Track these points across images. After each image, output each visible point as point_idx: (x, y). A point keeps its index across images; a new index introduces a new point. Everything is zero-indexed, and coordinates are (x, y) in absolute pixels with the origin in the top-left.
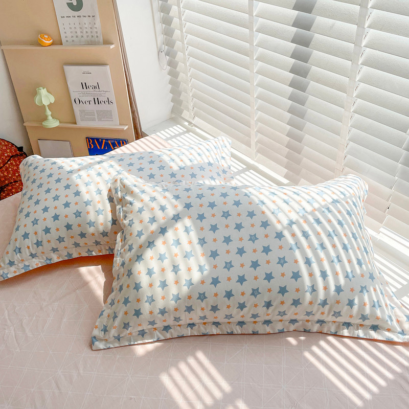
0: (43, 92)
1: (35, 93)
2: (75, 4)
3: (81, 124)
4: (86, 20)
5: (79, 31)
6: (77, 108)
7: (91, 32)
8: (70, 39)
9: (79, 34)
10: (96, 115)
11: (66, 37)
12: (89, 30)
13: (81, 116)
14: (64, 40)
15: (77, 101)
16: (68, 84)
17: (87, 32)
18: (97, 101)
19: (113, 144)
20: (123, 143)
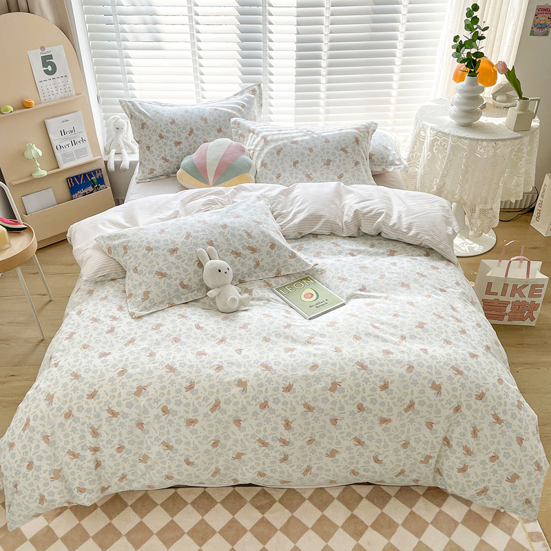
0: (34, 146)
1: (26, 149)
2: (50, 69)
3: (63, 166)
4: (59, 80)
5: (54, 89)
6: (58, 154)
7: (65, 89)
8: (47, 98)
9: (55, 92)
10: (75, 155)
11: (44, 97)
12: (62, 87)
13: (63, 159)
14: (42, 99)
15: (59, 147)
16: (51, 135)
17: (61, 89)
18: (74, 143)
19: (90, 176)
20: (98, 172)
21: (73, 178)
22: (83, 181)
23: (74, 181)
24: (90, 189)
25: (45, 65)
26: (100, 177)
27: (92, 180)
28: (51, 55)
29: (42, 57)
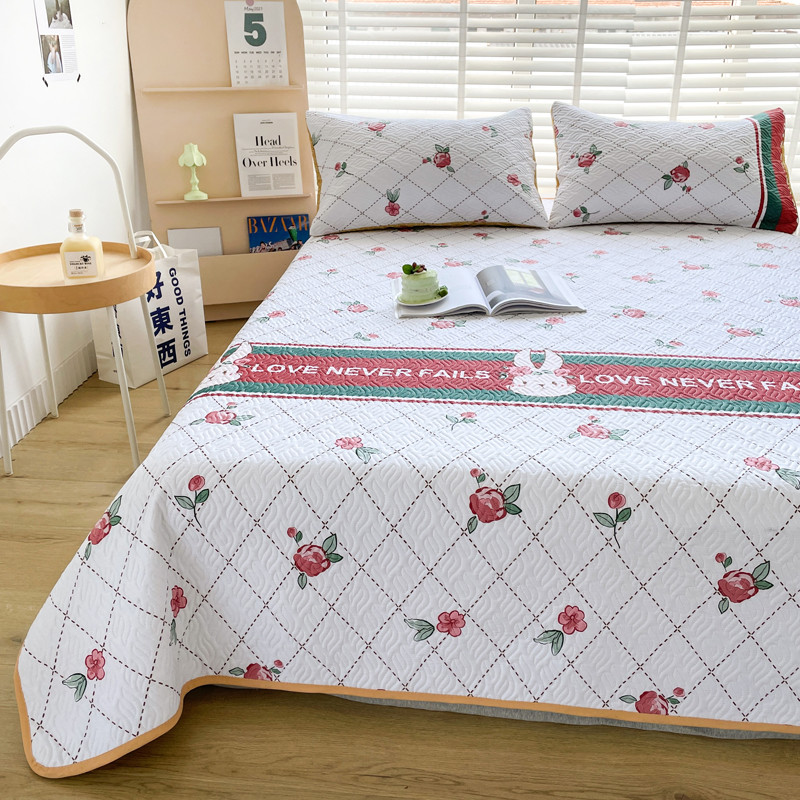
2: (255, 37)
3: (247, 193)
4: (268, 57)
5: (256, 70)
6: (244, 172)
7: (273, 72)
8: (242, 80)
9: (256, 74)
10: (272, 181)
11: (238, 77)
12: (270, 69)
13: (248, 185)
14: (234, 81)
15: (247, 162)
16: (237, 140)
17: (267, 72)
18: (274, 162)
19: (288, 223)
20: (302, 219)
21: (258, 219)
22: (274, 229)
23: (259, 225)
24: (284, 244)
25: (249, 27)
26: (303, 228)
27: (289, 231)
28: (261, 15)
29: (246, 15)
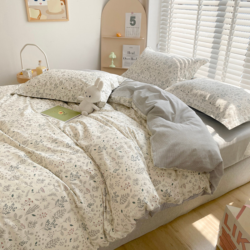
0: (113, 53)
1: (110, 54)
2: (133, 23)
3: (124, 67)
4: (135, 29)
5: (132, 32)
6: (124, 61)
7: (136, 33)
8: (128, 35)
9: (132, 34)
10: (130, 64)
13: (124, 64)
14: (126, 35)
15: (125, 58)
16: (123, 52)
18: (132, 59)
25: (131, 20)
28: (135, 17)
29: (131, 17)
